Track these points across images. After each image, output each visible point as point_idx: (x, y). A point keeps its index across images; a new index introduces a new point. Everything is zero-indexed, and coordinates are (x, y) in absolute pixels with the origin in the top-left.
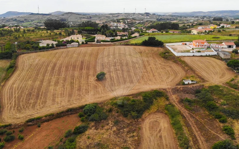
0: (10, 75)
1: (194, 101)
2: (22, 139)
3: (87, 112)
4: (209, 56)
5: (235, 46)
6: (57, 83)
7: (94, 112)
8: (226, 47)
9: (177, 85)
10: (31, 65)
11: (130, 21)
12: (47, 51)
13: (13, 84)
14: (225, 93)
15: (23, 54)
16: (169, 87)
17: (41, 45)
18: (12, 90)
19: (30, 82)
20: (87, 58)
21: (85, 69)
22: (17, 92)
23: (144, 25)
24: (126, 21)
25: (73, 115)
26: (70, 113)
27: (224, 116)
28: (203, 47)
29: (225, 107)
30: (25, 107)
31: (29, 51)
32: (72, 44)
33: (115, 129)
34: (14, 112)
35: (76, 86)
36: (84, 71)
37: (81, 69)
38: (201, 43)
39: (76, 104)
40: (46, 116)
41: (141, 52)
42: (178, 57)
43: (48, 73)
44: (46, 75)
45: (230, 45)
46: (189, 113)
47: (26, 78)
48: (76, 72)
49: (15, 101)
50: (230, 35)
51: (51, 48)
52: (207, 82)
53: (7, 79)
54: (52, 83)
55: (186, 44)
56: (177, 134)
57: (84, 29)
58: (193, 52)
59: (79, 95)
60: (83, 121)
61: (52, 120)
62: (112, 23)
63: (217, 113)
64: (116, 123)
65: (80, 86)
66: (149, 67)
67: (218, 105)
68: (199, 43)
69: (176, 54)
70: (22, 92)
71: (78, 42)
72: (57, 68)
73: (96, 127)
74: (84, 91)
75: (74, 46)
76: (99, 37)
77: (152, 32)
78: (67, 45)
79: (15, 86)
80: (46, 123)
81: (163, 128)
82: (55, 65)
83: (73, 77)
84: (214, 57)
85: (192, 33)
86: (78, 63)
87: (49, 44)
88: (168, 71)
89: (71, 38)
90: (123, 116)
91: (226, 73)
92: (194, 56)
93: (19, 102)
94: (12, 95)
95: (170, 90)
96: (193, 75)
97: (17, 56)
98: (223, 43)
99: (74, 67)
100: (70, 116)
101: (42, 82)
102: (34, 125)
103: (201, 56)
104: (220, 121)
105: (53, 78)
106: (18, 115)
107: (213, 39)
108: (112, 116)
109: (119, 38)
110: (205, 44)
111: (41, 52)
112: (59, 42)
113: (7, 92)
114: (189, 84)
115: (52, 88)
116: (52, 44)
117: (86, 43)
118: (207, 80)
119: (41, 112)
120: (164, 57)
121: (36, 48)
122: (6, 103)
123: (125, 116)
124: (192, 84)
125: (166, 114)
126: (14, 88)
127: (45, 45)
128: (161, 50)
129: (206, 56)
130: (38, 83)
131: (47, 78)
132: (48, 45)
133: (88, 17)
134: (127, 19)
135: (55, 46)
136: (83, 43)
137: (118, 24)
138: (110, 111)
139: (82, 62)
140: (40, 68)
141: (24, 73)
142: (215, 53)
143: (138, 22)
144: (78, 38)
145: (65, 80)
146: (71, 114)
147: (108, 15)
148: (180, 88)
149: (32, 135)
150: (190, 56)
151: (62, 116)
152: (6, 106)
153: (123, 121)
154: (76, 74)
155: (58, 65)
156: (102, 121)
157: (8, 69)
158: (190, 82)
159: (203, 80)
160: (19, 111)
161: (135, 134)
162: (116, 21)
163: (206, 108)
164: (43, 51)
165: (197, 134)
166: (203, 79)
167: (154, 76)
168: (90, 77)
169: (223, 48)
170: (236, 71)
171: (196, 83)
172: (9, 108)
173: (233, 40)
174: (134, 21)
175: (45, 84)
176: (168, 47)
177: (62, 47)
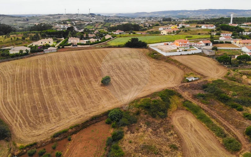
1: (207, 96)
2: (60, 156)
3: (115, 118)
4: (195, 54)
5: (212, 43)
6: (59, 92)
7: (121, 117)
8: (204, 45)
9: (182, 83)
11: (78, 23)
12: (22, 58)
14: (230, 85)
16: (175, 85)
17: (11, 52)
18: (9, 105)
19: (26, 95)
20: (77, 63)
21: (83, 75)
22: (17, 107)
23: (94, 27)
24: (73, 22)
25: (99, 123)
26: (94, 121)
27: (239, 105)
28: (186, 46)
30: (38, 122)
32: (49, 48)
33: (150, 130)
34: (28, 129)
36: (83, 77)
37: (78, 75)
40: (71, 128)
42: (168, 57)
43: (42, 82)
44: (41, 85)
45: (207, 43)
46: (207, 107)
47: (17, 90)
48: (74, 79)
49: (21, 117)
50: (199, 34)
51: (25, 54)
52: (208, 78)
54: (54, 93)
55: (168, 44)
56: (208, 126)
57: (47, 32)
58: (180, 51)
60: (114, 127)
61: (79, 131)
62: (58, 25)
64: (148, 124)
65: (88, 93)
67: (229, 96)
68: (182, 42)
69: (165, 54)
70: (23, 106)
72: (50, 77)
73: (131, 131)
74: (95, 97)
75: (53, 51)
76: (73, 40)
77: (119, 33)
78: (44, 50)
80: (74, 136)
81: (192, 123)
82: (45, 73)
83: (74, 84)
84: (201, 55)
85: (162, 34)
86: (72, 69)
87: (23, 51)
89: (42, 43)
90: (152, 117)
91: (219, 68)
92: (181, 55)
93: (26, 117)
94: (12, 111)
95: (179, 88)
96: (192, 72)
98: (201, 42)
100: (96, 124)
101: (40, 92)
102: (62, 139)
103: (188, 55)
104: (238, 110)
105: (51, 87)
106: (36, 132)
108: (142, 118)
110: (188, 43)
111: (15, 60)
112: (31, 47)
113: (4, 108)
114: (192, 81)
116: (27, 50)
117: (63, 47)
118: (206, 75)
119: (61, 125)
120: (154, 58)
121: (7, 56)
123: (154, 116)
124: (195, 80)
125: (187, 110)
126: (10, 103)
127: (18, 52)
128: (147, 51)
129: (192, 54)
131: (44, 87)
132: (21, 51)
134: (74, 20)
135: (30, 52)
137: (65, 26)
138: (138, 113)
139: (76, 68)
140: (29, 78)
142: (200, 51)
143: (87, 23)
144: (50, 42)
145: (66, 88)
146: (96, 122)
147: (48, 17)
148: (187, 85)
149: (68, 150)
150: (177, 55)
151: (88, 126)
152: (13, 124)
153: (153, 122)
154: (76, 80)
155: (49, 73)
156: (133, 124)
160: (34, 127)
161: (172, 132)
162: (62, 23)
163: (219, 100)
164: (17, 59)
165: (225, 123)
166: (202, 75)
167: (155, 76)
168: (92, 82)
170: (226, 66)
171: (199, 79)
172: (18, 124)
174: (82, 23)
175: (46, 95)
176: (152, 48)
177: (38, 53)
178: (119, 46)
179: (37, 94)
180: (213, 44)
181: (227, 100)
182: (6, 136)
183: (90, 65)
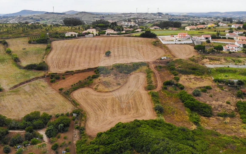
0: (49, 52)
1: (164, 67)
2: (64, 79)
4: (187, 44)
6: (80, 57)
8: (204, 38)
9: (157, 60)
10: (62, 47)
11: (141, 21)
12: (71, 39)
13: (53, 56)
14: (183, 62)
15: (54, 41)
16: (152, 61)
17: (67, 35)
19: (63, 56)
20: (99, 44)
22: (56, 61)
24: (137, 20)
25: (92, 72)
26: (89, 70)
27: (177, 72)
28: (185, 38)
29: (180, 69)
30: (63, 67)
31: (58, 39)
32: (89, 35)
34: (57, 69)
35: (92, 59)
36: (97, 51)
37: (96, 49)
38: (183, 35)
39: (92, 66)
40: (76, 71)
41: (138, 41)
42: (164, 45)
43: (74, 51)
45: (207, 37)
47: (60, 54)
48: (92, 51)
49: (56, 64)
50: (215, 31)
51: (74, 37)
53: (48, 54)
54: (78, 57)
55: (173, 36)
56: (147, 80)
57: (97, 25)
58: (176, 41)
59: (94, 63)
60: (96, 73)
61: (79, 73)
62: (123, 22)
63: (174, 72)
65: (95, 59)
66: (142, 50)
67: (176, 68)
68: (181, 35)
69: (163, 42)
70: (59, 60)
71: (93, 34)
72: (79, 49)
74: (97, 61)
75: (91, 36)
76: (109, 31)
77: (155, 28)
78: (85, 35)
79: (54, 57)
80: (76, 74)
82: (78, 47)
83: (90, 54)
84: (190, 45)
85: (186, 30)
86: (94, 46)
88: (154, 53)
89: (88, 31)
92: (175, 44)
93: (59, 65)
94: (53, 62)
95: (152, 63)
96: (169, 54)
97: (51, 42)
98: (202, 36)
99: (91, 49)
101: (71, 56)
102: (69, 74)
103: (181, 44)
104: (174, 75)
105: (77, 54)
106: (59, 70)
107: (199, 33)
109: (124, 32)
111: (67, 39)
112: (79, 33)
113: (50, 60)
114: (164, 59)
115: (77, 59)
116: (75, 35)
117: (99, 35)
118: (177, 57)
120: (154, 45)
121: (63, 37)
122: (51, 65)
124: (166, 59)
125: (145, 73)
126: (54, 59)
127: (70, 35)
128: (154, 40)
129: (185, 44)
130: (68, 56)
131: (74, 54)
132: (72, 35)
133: (100, 16)
135: (77, 36)
136: (96, 35)
137: (129, 24)
139: (96, 46)
140: (69, 49)
141: (58, 52)
142: (192, 42)
144: (93, 31)
145: (85, 55)
147: (121, 15)
150: (173, 44)
151: (85, 72)
154: (92, 52)
155: (80, 47)
157: (46, 49)
158: (165, 58)
159: (175, 57)
160: (59, 68)
162: (128, 20)
163: (169, 70)
165: (158, 79)
168: (101, 54)
169: (201, 39)
170: (199, 52)
171: (169, 58)
172: (53, 67)
173: (211, 34)
175: (73, 57)
176: (159, 38)
177: (81, 37)
178: (136, 36)
179: (69, 56)
180: (212, 38)
181: (172, 69)
182: (45, 69)
183: (105, 45)
